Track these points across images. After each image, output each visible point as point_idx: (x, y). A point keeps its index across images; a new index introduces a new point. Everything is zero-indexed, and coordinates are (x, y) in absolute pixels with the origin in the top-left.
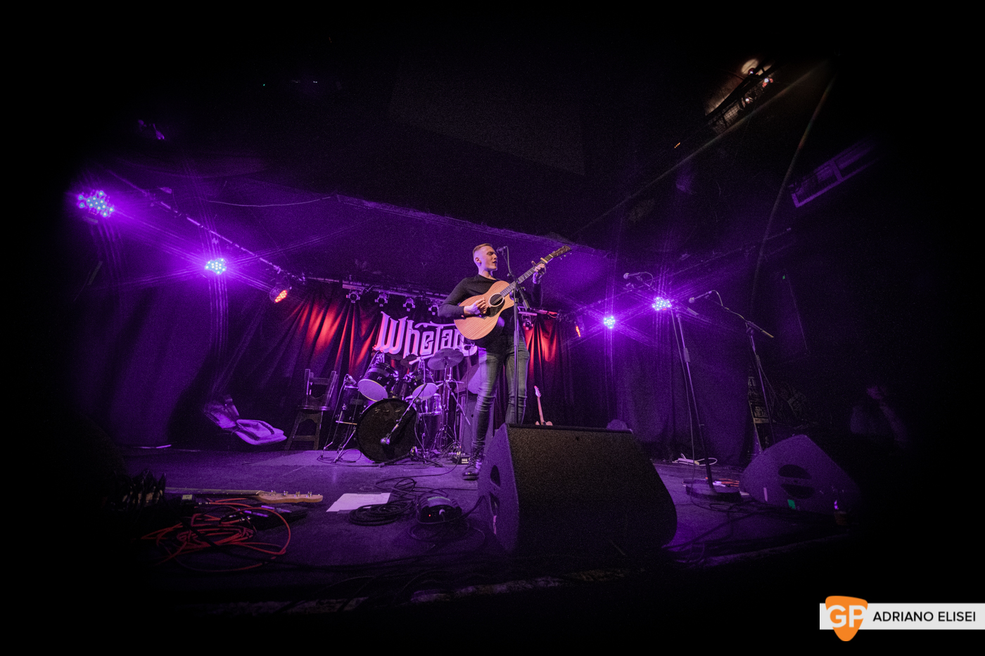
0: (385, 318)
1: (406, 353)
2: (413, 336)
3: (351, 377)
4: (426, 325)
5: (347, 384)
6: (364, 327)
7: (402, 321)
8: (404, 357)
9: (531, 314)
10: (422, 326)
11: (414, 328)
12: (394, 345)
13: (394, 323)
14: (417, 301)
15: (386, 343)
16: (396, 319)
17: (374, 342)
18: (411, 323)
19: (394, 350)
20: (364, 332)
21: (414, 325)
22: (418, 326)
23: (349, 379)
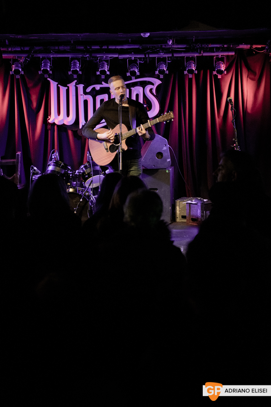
0: (53, 85)
1: (82, 122)
2: (86, 102)
3: (35, 168)
4: (98, 87)
5: (34, 174)
6: (34, 98)
7: (72, 86)
8: (81, 127)
9: (226, 54)
10: (94, 88)
11: (85, 93)
12: (68, 115)
13: (63, 90)
14: (83, 62)
15: (59, 113)
16: (65, 85)
17: (47, 113)
18: (81, 87)
19: (70, 120)
20: (35, 105)
21: (85, 89)
22: (89, 90)
23: (35, 170)
